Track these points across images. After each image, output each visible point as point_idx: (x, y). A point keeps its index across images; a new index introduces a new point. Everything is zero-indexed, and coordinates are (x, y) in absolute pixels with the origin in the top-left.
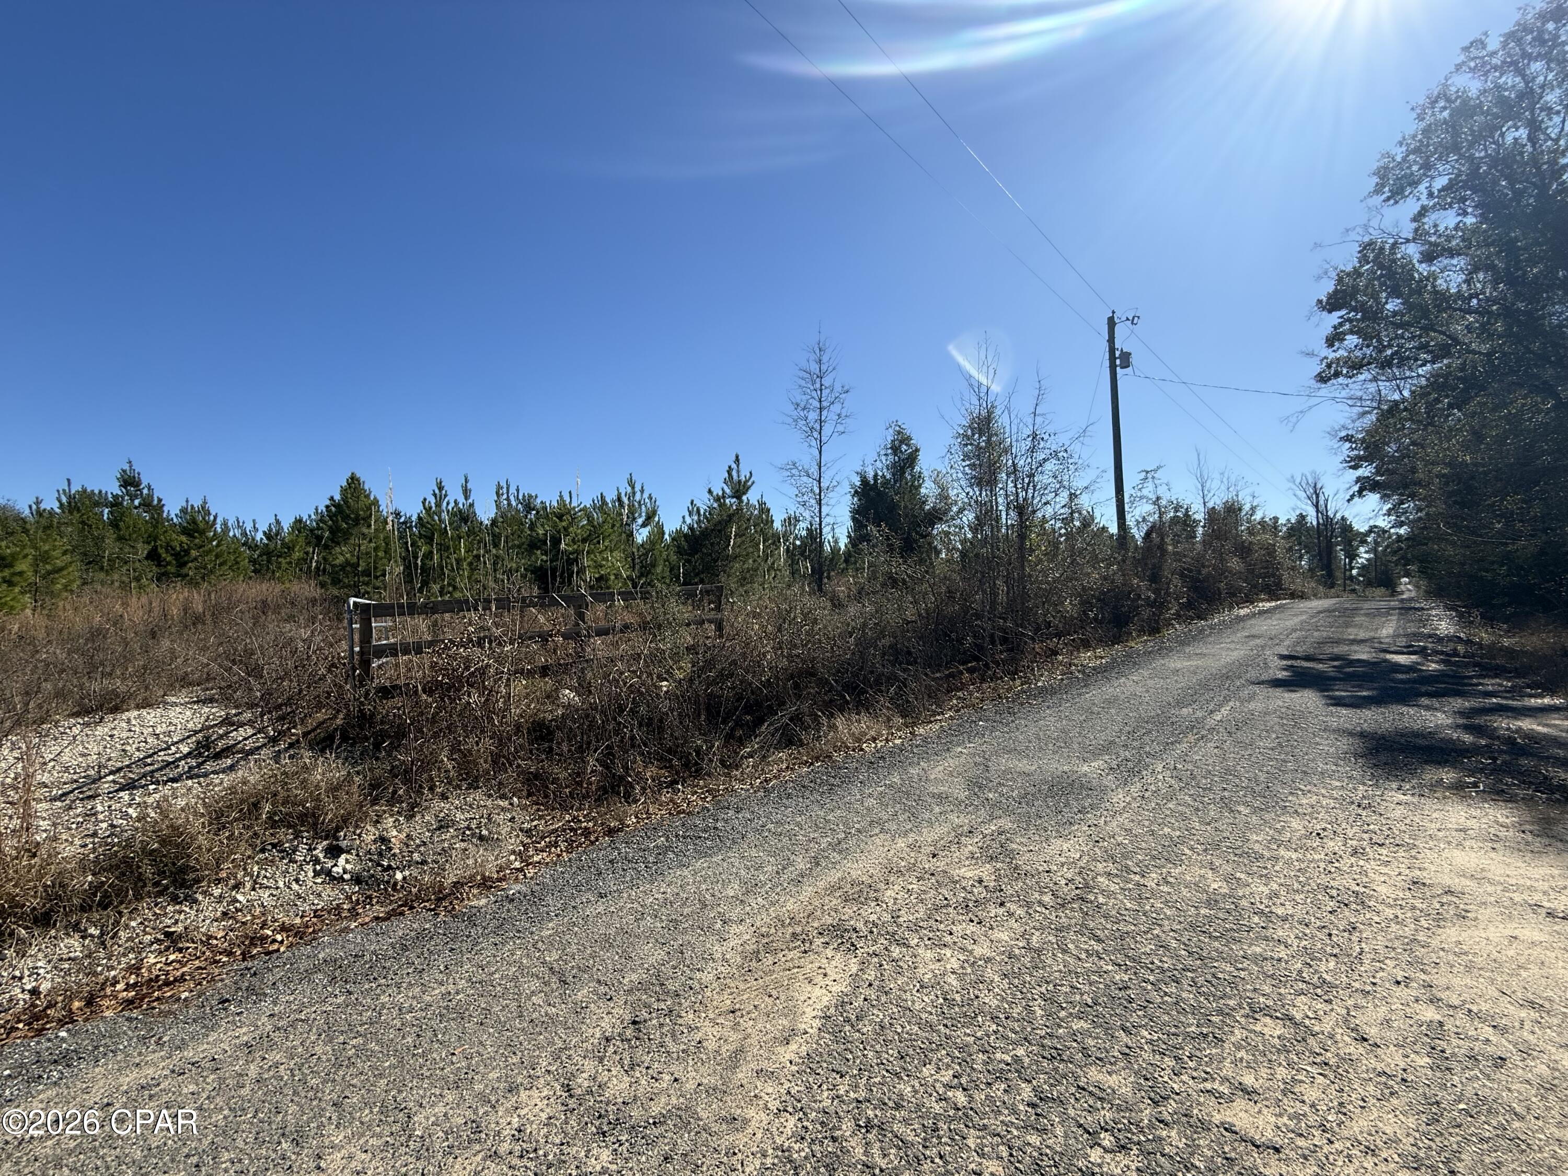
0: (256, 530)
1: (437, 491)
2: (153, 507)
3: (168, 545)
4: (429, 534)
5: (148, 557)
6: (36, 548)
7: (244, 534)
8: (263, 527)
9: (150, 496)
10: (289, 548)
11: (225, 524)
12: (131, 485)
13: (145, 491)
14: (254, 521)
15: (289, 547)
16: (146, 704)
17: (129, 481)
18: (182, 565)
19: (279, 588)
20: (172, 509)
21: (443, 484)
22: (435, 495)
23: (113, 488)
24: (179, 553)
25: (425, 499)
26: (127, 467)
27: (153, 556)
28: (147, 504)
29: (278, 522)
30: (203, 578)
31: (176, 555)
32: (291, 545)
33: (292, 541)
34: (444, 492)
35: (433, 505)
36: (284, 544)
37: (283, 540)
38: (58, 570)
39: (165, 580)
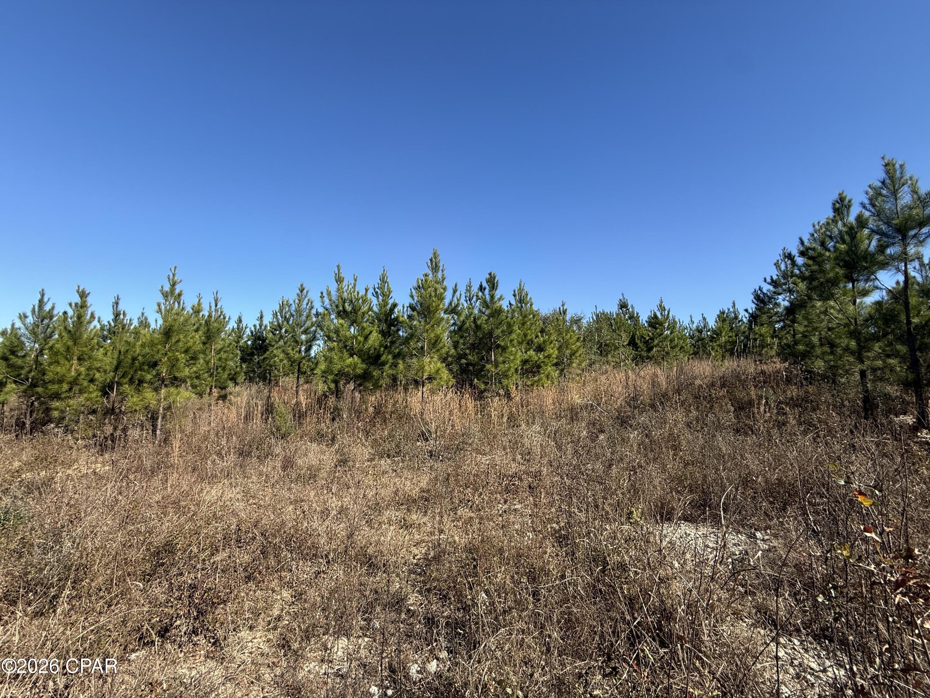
0: (691, 324)
2: (634, 318)
3: (642, 337)
5: (629, 344)
6: (563, 338)
8: (695, 325)
9: (633, 312)
10: (717, 335)
11: (675, 317)
12: (624, 307)
13: (631, 310)
14: (691, 316)
15: (717, 333)
17: (623, 306)
18: (650, 349)
20: (644, 318)
23: (616, 310)
24: (648, 341)
26: (621, 298)
27: (632, 343)
28: (631, 317)
29: (704, 319)
30: (663, 359)
31: (646, 342)
32: (718, 332)
36: (714, 332)
37: (710, 331)
38: (573, 354)
39: (639, 360)
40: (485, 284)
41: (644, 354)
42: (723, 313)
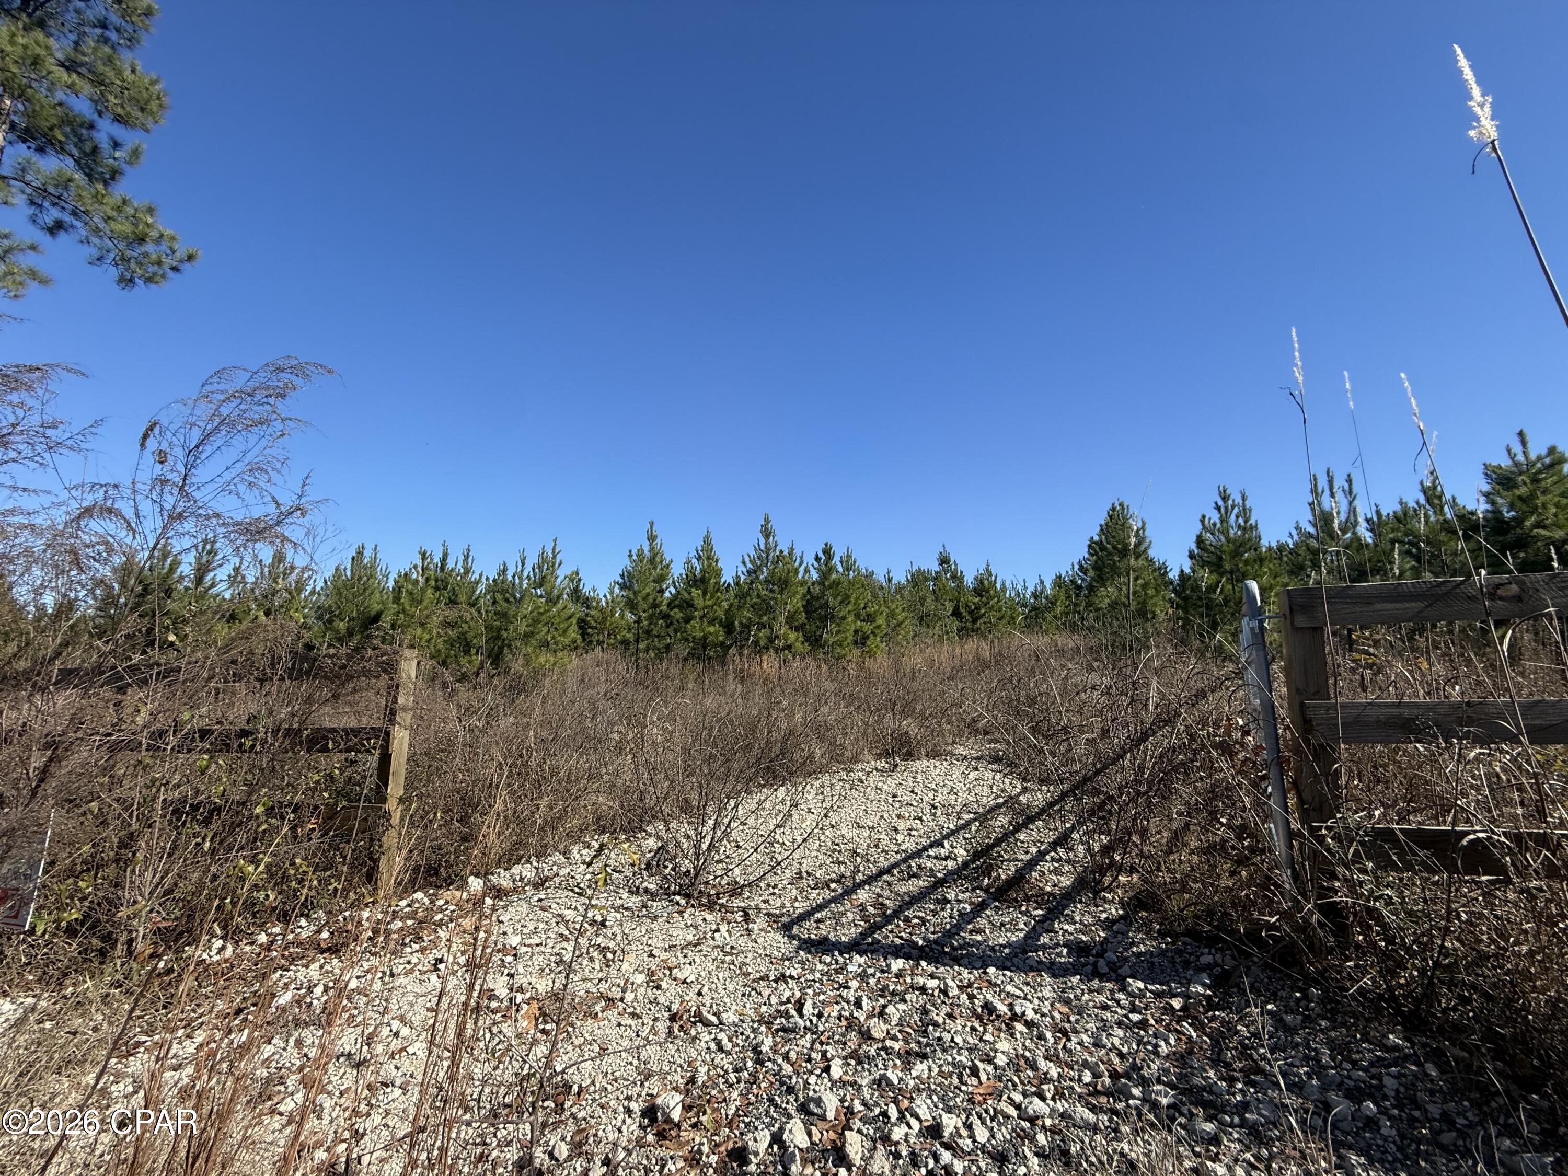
0: (1026, 588)
1: (1220, 503)
2: (957, 578)
3: (967, 604)
4: (1213, 559)
5: (952, 615)
6: (888, 608)
7: (1018, 594)
8: (1031, 589)
9: (956, 569)
11: (1003, 584)
13: (953, 567)
14: (1024, 582)
15: (1052, 602)
16: (934, 754)
17: (944, 561)
18: (974, 621)
19: (1047, 639)
20: (969, 580)
21: (1228, 492)
22: (1218, 508)
23: (935, 567)
24: (973, 611)
25: (1204, 517)
26: (942, 550)
27: (956, 613)
28: (954, 577)
29: (1042, 582)
30: (989, 631)
31: (971, 612)
32: (1053, 600)
33: (1054, 596)
34: (1230, 502)
35: (1218, 522)
37: (1047, 598)
38: (899, 624)
39: (964, 633)
40: (821, 555)
41: (969, 625)
42: (1060, 577)
